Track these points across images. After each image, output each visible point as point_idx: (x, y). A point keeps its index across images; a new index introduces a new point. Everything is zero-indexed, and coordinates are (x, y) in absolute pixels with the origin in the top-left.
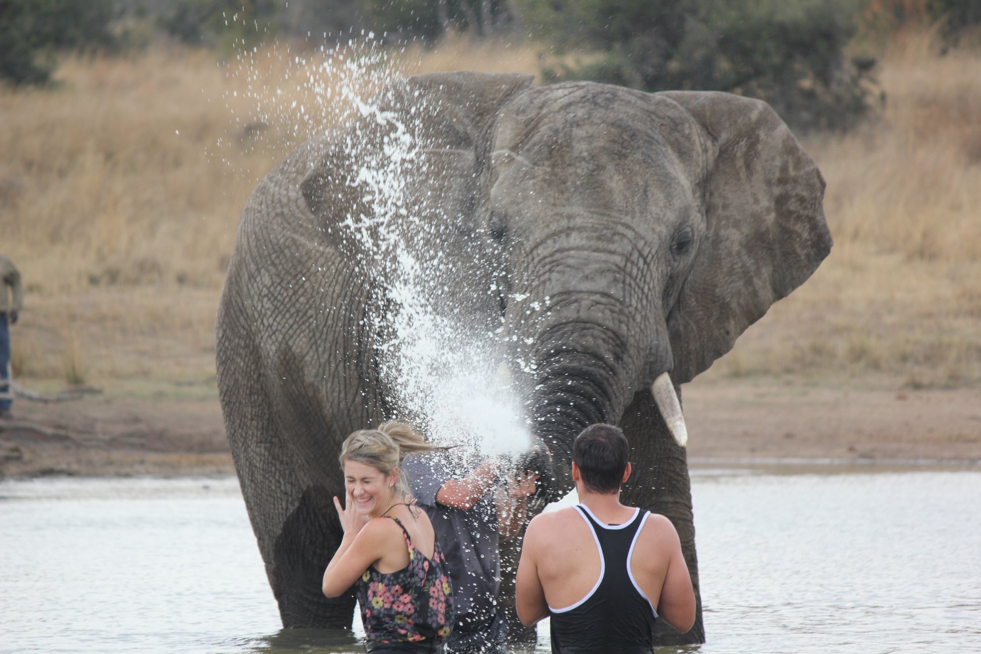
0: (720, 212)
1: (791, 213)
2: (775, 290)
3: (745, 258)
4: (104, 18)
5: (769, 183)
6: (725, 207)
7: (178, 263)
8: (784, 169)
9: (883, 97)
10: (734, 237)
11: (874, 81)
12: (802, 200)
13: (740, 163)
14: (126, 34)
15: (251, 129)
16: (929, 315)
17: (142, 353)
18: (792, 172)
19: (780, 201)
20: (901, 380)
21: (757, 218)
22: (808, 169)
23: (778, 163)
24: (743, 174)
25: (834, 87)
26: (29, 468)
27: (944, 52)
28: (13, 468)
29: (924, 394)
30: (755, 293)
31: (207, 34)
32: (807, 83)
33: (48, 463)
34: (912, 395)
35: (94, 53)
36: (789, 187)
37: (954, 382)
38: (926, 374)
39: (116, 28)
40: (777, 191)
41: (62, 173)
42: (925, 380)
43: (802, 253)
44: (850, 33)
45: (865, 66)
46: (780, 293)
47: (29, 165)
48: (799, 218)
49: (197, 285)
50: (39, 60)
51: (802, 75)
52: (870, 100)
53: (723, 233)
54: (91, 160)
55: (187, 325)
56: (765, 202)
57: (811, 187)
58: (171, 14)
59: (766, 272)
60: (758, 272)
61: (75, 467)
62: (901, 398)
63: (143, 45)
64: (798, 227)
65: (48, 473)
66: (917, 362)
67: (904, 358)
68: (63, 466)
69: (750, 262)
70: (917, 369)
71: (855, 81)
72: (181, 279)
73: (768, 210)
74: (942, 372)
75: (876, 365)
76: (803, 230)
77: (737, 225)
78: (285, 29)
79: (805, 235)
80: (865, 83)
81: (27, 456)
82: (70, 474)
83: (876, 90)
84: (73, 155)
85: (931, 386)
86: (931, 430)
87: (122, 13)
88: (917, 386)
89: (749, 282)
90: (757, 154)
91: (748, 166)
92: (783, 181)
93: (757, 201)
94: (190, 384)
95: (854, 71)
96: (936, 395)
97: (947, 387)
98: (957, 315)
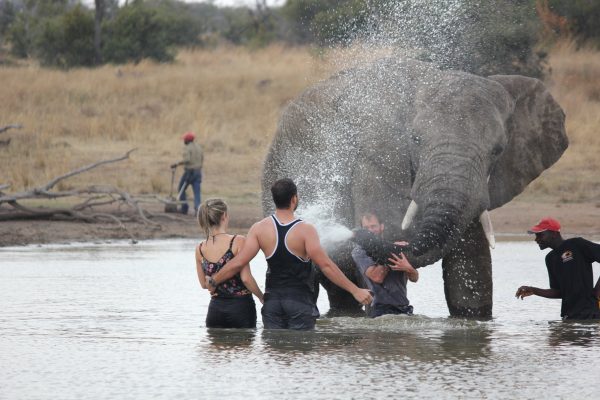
0: (515, 130)
1: (549, 129)
2: (544, 165)
3: (527, 150)
4: (198, 32)
5: (539, 116)
6: (518, 127)
7: (232, 143)
8: (546, 110)
9: (550, 70)
10: (522, 142)
11: (546, 63)
12: (555, 124)
13: (526, 108)
14: (208, 39)
15: (264, 83)
16: (571, 169)
17: (214, 183)
18: (550, 112)
19: (544, 124)
20: (558, 198)
21: (533, 132)
22: (557, 109)
23: (544, 107)
24: (527, 112)
25: (528, 65)
26: (165, 234)
27: (578, 49)
28: (157, 234)
29: (568, 205)
30: (534, 166)
31: (244, 39)
32: (516, 63)
33: (173, 232)
34: (563, 205)
35: (193, 48)
36: (549, 118)
37: (582, 199)
38: (569, 195)
39: (203, 37)
40: (543, 120)
41: (179, 102)
42: (569, 199)
43: (555, 147)
44: (536, 41)
45: (543, 56)
46: (546, 166)
47: (164, 98)
48: (553, 132)
49: (239, 153)
50: (169, 51)
51: (514, 60)
52: (544, 71)
53: (516, 139)
54: (192, 96)
55: (235, 170)
56: (537, 125)
57: (559, 118)
58: (227, 30)
59: (539, 156)
60: (534, 156)
61: (185, 234)
62: (558, 206)
63: (215, 45)
64: (553, 136)
65: (173, 236)
66: (565, 190)
67: (559, 189)
68: (180, 234)
69: (530, 152)
70: (565, 193)
71: (538, 62)
72: (232, 150)
73: (539, 129)
74: (576, 195)
75: (546, 191)
76: (555, 137)
77: (523, 136)
78: (280, 37)
79: (557, 139)
80: (542, 63)
81: (164, 228)
82: (183, 237)
83: (547, 67)
84: (184, 94)
85: (572, 201)
86: (572, 221)
87: (206, 29)
88: (565, 201)
89: (530, 161)
90: (534, 103)
91: (530, 109)
92: (546, 115)
93: (533, 125)
94: (236, 197)
95: (537, 58)
96: (574, 205)
97: (579, 202)
98: (583, 169)
